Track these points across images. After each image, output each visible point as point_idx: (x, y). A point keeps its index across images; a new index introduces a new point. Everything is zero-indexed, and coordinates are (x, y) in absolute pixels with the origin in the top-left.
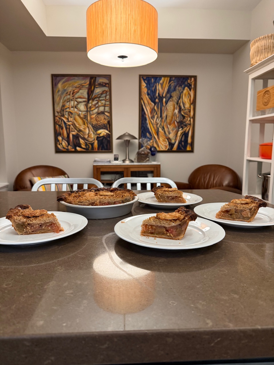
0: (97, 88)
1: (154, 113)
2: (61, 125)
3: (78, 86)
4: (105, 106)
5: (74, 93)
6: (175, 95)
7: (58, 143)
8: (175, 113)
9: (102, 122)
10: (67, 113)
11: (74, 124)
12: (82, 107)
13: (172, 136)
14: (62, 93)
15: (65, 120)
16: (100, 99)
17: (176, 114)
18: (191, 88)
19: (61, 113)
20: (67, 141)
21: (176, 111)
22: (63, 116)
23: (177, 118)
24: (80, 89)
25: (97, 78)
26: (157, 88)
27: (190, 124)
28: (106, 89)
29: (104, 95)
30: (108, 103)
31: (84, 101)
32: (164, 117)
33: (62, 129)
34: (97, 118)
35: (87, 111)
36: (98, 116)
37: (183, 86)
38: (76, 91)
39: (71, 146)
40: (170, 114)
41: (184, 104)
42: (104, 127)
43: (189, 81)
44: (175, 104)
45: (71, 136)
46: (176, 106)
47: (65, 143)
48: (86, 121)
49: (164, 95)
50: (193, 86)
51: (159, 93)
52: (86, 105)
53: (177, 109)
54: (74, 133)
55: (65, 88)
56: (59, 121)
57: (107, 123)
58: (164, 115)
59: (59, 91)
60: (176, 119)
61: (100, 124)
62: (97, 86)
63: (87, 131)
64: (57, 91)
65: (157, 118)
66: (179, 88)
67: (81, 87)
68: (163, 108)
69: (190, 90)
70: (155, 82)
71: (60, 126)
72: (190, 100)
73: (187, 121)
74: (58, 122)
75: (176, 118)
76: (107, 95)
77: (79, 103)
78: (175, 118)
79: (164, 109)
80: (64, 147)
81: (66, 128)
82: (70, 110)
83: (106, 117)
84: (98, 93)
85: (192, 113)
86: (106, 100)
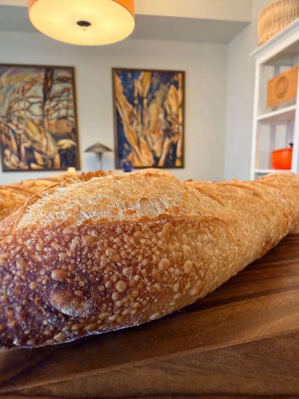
1: (133, 118)
2: (9, 134)
3: (29, 81)
4: (67, 108)
6: (159, 95)
7: (6, 159)
8: (160, 119)
9: (64, 129)
10: (16, 118)
11: (27, 133)
12: (36, 109)
13: (156, 148)
15: (14, 128)
16: (62, 98)
18: (179, 87)
19: (7, 118)
20: (18, 156)
21: (161, 116)
22: (10, 121)
23: (163, 126)
24: (33, 85)
27: (178, 133)
28: (68, 85)
29: (66, 94)
30: (71, 104)
31: (39, 102)
32: (146, 123)
33: (10, 139)
34: (57, 125)
35: (44, 116)
36: (58, 122)
37: (168, 84)
38: (27, 87)
39: (23, 162)
40: (153, 119)
41: (170, 107)
42: (67, 136)
43: (175, 78)
44: (159, 106)
45: (23, 149)
46: (160, 110)
47: (15, 159)
48: (42, 129)
50: (180, 84)
51: (138, 94)
52: (42, 107)
53: (161, 113)
54: (26, 145)
56: (5, 129)
57: (71, 131)
58: (146, 121)
60: (160, 126)
61: (62, 132)
62: (56, 82)
63: (44, 142)
65: (138, 124)
66: (163, 87)
67: (33, 82)
68: (144, 112)
69: (177, 89)
70: (133, 78)
71: (6, 135)
72: (177, 102)
73: (174, 128)
74: (4, 131)
76: (71, 94)
77: (31, 104)
79: (146, 113)
80: (14, 163)
81: (16, 139)
82: (19, 113)
83: (70, 123)
84: (58, 90)
85: (180, 119)
86: (68, 101)
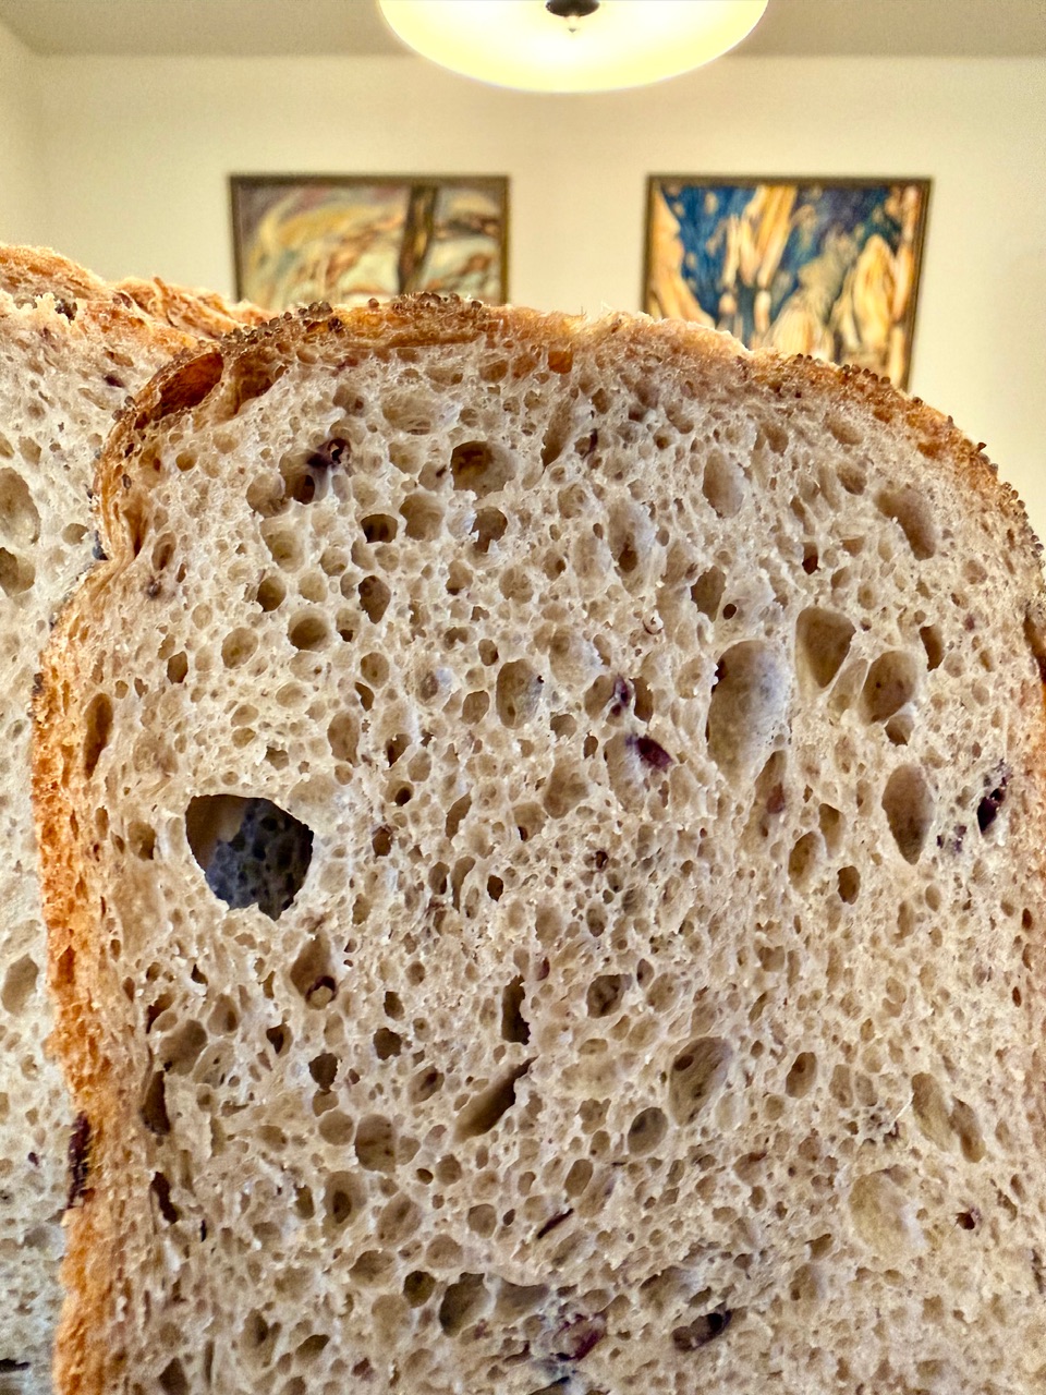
0: (442, 241)
5: (336, 273)
14: (280, 271)
25: (443, 195)
26: (733, 242)
28: (485, 246)
29: (474, 278)
37: (860, 232)
38: (344, 256)
43: (892, 206)
44: (815, 319)
50: (908, 233)
51: (738, 272)
53: (823, 344)
55: (293, 247)
59: (263, 260)
62: (442, 234)
64: (255, 259)
66: (839, 245)
67: (366, 238)
69: (895, 249)
70: (723, 212)
72: (890, 304)
76: (491, 278)
84: (446, 268)
85: (895, 369)
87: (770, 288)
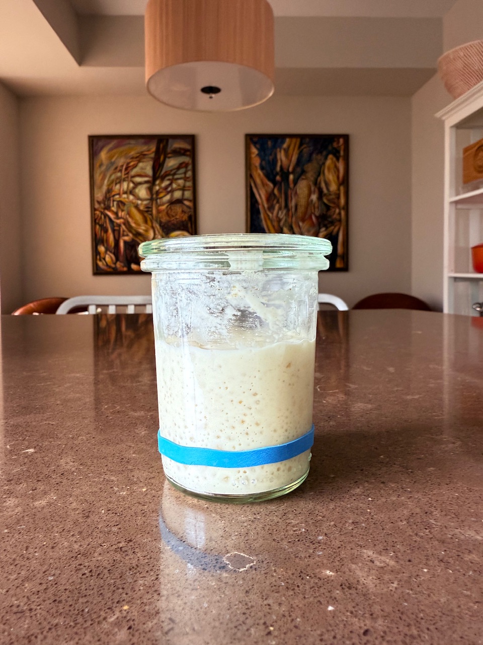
0: (169, 158)
1: (273, 201)
2: (105, 225)
3: (135, 156)
4: (183, 189)
5: (129, 169)
6: (311, 169)
7: (98, 257)
8: (312, 201)
9: (178, 217)
10: (115, 203)
11: (128, 222)
12: (142, 192)
14: (108, 169)
15: (112, 216)
16: (176, 177)
17: (314, 202)
18: (340, 156)
19: (105, 204)
20: (114, 254)
21: (314, 197)
22: (108, 208)
23: (316, 210)
24: (139, 161)
25: (170, 141)
26: (278, 157)
27: (340, 221)
28: (186, 159)
29: (182, 170)
30: (189, 184)
31: (146, 182)
32: (292, 207)
33: (106, 231)
34: (169, 212)
35: (151, 199)
36: (170, 208)
37: (325, 153)
38: (132, 164)
39: (121, 262)
40: (303, 202)
41: (327, 184)
42: (182, 227)
43: (335, 145)
44: (311, 183)
45: (122, 244)
46: (313, 188)
47: (111, 257)
48: (149, 217)
49: (291, 169)
50: (342, 153)
51: (281, 167)
52: (150, 189)
53: (314, 193)
54: (126, 238)
55: (113, 160)
56: (101, 218)
57: (187, 219)
58: (292, 204)
59: (101, 165)
60: (313, 211)
61: (175, 222)
62: (170, 155)
63: (151, 235)
64: (98, 165)
65: (280, 209)
66: (317, 158)
67: (141, 157)
68: (289, 192)
69: (338, 159)
70: (274, 147)
71: (101, 226)
72: (338, 177)
73: (334, 214)
74: (99, 220)
75: (314, 208)
76: (189, 170)
77: (137, 185)
78: (311, 209)
79: (291, 194)
80: (109, 264)
81: (114, 231)
82: (120, 197)
83: (185, 209)
84: (171, 166)
85: (342, 201)
86: (186, 179)
87: (293, 172)
